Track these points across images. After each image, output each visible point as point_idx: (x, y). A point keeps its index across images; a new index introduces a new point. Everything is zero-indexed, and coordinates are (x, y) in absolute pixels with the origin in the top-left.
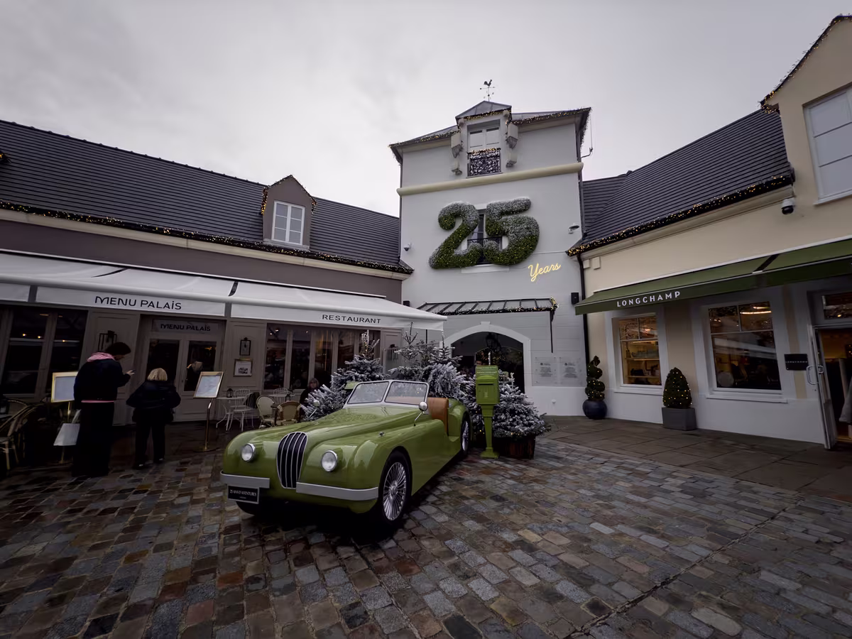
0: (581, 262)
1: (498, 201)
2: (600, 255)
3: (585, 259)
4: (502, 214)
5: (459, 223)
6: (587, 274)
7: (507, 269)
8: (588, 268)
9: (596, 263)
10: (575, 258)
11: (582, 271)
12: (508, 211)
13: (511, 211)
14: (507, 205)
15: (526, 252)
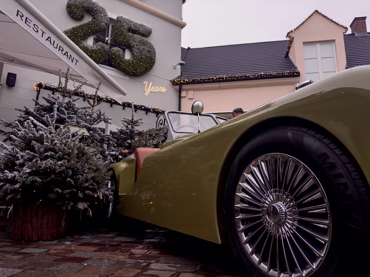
0: (180, 92)
1: (128, 18)
2: (194, 90)
3: (184, 90)
4: (130, 30)
5: (87, 19)
6: (183, 100)
7: (128, 78)
8: (184, 97)
9: (191, 94)
10: (177, 87)
11: (180, 97)
12: (134, 30)
13: (137, 31)
14: (135, 25)
15: (146, 69)
